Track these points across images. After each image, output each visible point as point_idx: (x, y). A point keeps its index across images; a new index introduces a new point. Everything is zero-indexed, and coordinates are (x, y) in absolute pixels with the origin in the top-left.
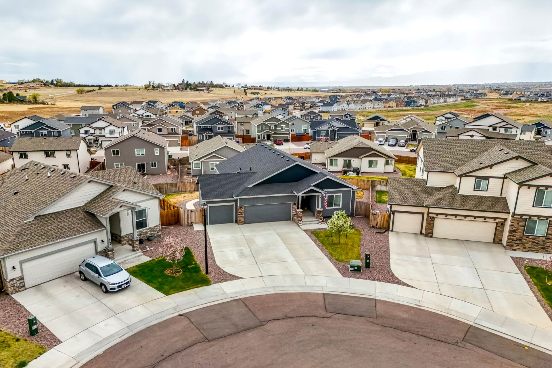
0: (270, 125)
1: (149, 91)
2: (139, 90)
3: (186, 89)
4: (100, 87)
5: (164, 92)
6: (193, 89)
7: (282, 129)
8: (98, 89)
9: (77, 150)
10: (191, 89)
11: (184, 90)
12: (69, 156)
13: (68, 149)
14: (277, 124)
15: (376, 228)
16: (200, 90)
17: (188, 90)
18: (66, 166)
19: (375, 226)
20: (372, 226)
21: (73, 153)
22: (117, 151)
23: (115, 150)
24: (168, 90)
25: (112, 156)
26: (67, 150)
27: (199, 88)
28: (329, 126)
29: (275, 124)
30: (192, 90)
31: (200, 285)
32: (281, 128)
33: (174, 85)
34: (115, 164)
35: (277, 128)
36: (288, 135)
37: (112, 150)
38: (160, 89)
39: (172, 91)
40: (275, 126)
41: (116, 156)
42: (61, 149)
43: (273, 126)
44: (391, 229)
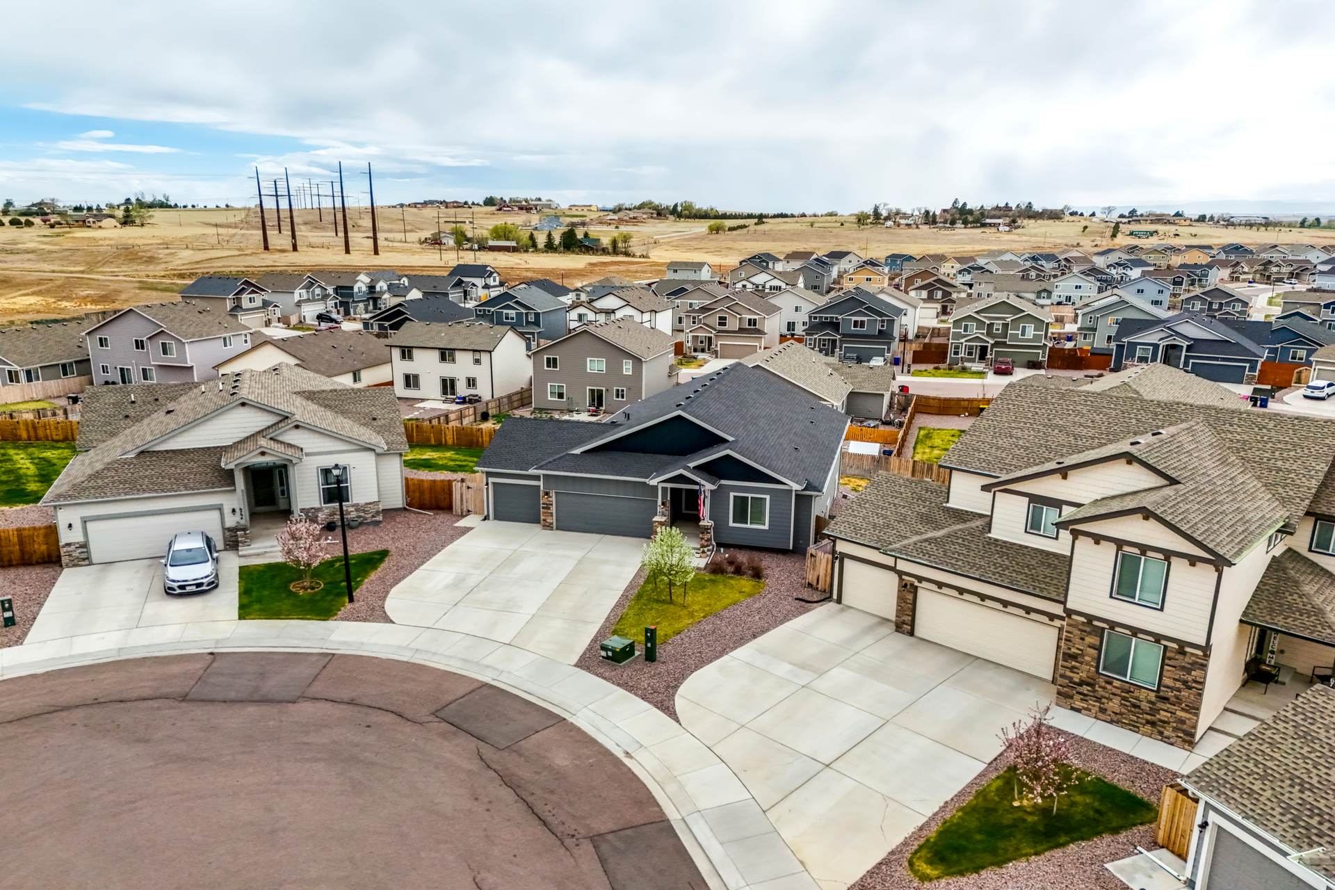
0: (988, 322)
1: (862, 227)
2: (842, 224)
3: (953, 223)
4: (761, 218)
5: (898, 231)
6: (971, 223)
7: (1023, 334)
8: (756, 224)
9: (490, 352)
10: (965, 223)
11: (948, 225)
12: (477, 361)
13: (476, 348)
14: (1009, 320)
15: (817, 588)
16: (990, 225)
17: (959, 225)
18: (471, 382)
19: (815, 584)
20: (809, 584)
21: (485, 358)
22: (555, 360)
23: (551, 357)
24: (907, 225)
25: (546, 368)
26: (474, 351)
27: (988, 221)
28: (1163, 335)
29: (1004, 319)
30: (969, 225)
31: (309, 617)
32: (1020, 332)
33: (927, 212)
34: (549, 384)
35: (1009, 332)
36: (1041, 351)
37: (545, 357)
38: (889, 223)
39: (917, 227)
40: (1006, 326)
41: (551, 369)
42: (466, 348)
43: (998, 325)
44: (835, 597)
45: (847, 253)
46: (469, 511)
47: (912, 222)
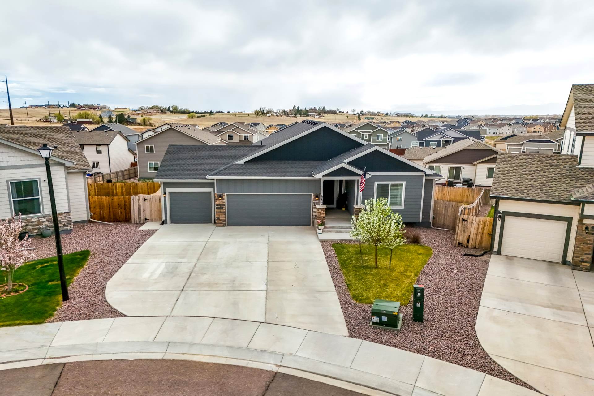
0: (362, 133)
1: (257, 116)
2: (249, 115)
3: (295, 115)
4: (211, 113)
5: (273, 117)
6: (303, 115)
7: (378, 139)
8: (209, 115)
9: (108, 145)
10: (301, 115)
11: (294, 116)
12: (99, 152)
13: (98, 143)
14: (372, 132)
15: (467, 246)
16: (310, 115)
17: (298, 115)
18: (96, 165)
19: (465, 242)
20: (459, 244)
21: (104, 149)
22: (152, 147)
23: (149, 145)
24: (276, 115)
25: (146, 153)
26: (97, 145)
27: (310, 114)
28: (441, 136)
29: (369, 132)
30: (302, 116)
32: (377, 138)
33: (284, 111)
34: (148, 163)
35: (372, 138)
36: (386, 147)
37: (145, 146)
38: (269, 115)
39: (281, 116)
40: (370, 135)
41: (150, 153)
42: (91, 143)
43: (366, 135)
44: (496, 249)
45: (259, 123)
46: (146, 219)
47: (278, 114)
